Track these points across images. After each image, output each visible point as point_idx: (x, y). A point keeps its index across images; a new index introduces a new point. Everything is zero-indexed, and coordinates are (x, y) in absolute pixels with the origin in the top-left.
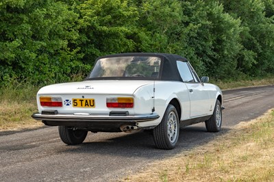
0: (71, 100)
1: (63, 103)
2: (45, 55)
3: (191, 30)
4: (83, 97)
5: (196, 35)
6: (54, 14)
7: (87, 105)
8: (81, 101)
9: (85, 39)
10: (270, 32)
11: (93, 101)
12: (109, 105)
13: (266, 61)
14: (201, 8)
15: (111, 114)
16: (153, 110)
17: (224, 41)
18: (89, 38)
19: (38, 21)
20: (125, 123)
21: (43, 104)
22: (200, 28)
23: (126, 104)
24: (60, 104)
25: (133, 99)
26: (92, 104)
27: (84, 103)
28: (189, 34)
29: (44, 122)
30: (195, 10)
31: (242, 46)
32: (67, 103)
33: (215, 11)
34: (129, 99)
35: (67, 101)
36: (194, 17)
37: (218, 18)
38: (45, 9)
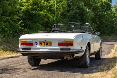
0: (38, 42)
1: (34, 44)
2: (8, 23)
3: (71, 14)
4: (45, 40)
5: (72, 16)
6: (13, 3)
7: (47, 44)
8: (44, 42)
9: (24, 17)
10: (104, 16)
11: (51, 43)
12: (59, 45)
13: (102, 29)
14: (75, 4)
15: (61, 49)
16: (82, 48)
17: (84, 19)
18: (26, 16)
19: (5, 7)
20: (68, 54)
21: (22, 44)
22: (74, 13)
23: (69, 44)
24: (32, 44)
25: (73, 42)
26: (50, 44)
27: (46, 44)
28: (70, 16)
29: (22, 54)
30: (72, 5)
31: (92, 22)
32: (36, 44)
33: (81, 6)
34: (70, 42)
35: (36, 42)
36: (72, 8)
37: (82, 9)
38: (9, 1)
